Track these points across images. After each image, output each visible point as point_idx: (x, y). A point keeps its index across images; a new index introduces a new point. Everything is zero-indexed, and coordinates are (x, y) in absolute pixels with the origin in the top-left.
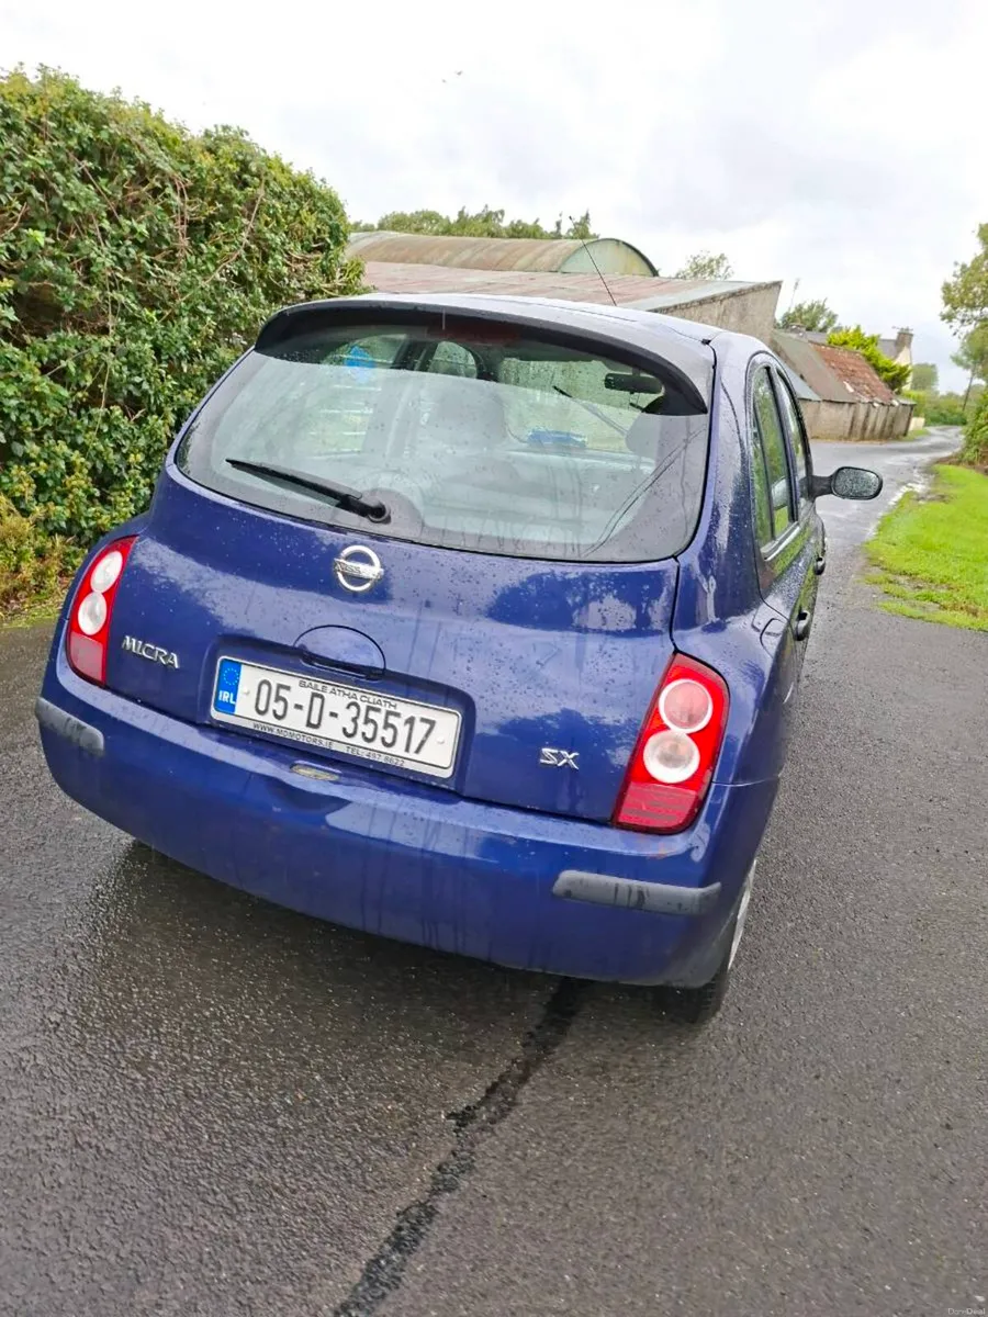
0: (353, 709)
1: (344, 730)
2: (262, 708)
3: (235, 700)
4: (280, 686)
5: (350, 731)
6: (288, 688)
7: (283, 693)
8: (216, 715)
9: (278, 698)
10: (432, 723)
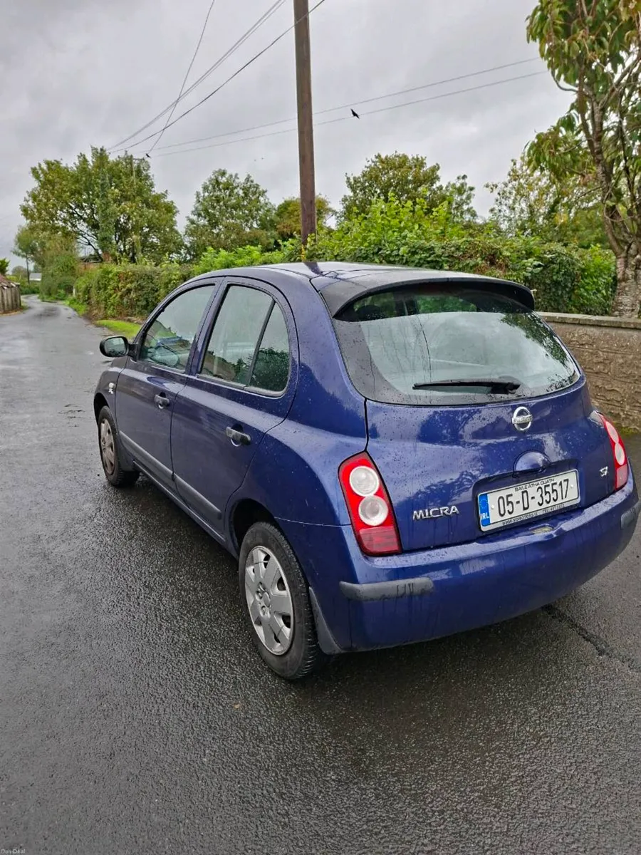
0: (540, 490)
1: (539, 503)
2: (502, 513)
3: (488, 515)
4: (508, 496)
5: (541, 503)
6: (511, 495)
7: (510, 499)
8: (484, 529)
9: (508, 503)
10: (567, 480)
